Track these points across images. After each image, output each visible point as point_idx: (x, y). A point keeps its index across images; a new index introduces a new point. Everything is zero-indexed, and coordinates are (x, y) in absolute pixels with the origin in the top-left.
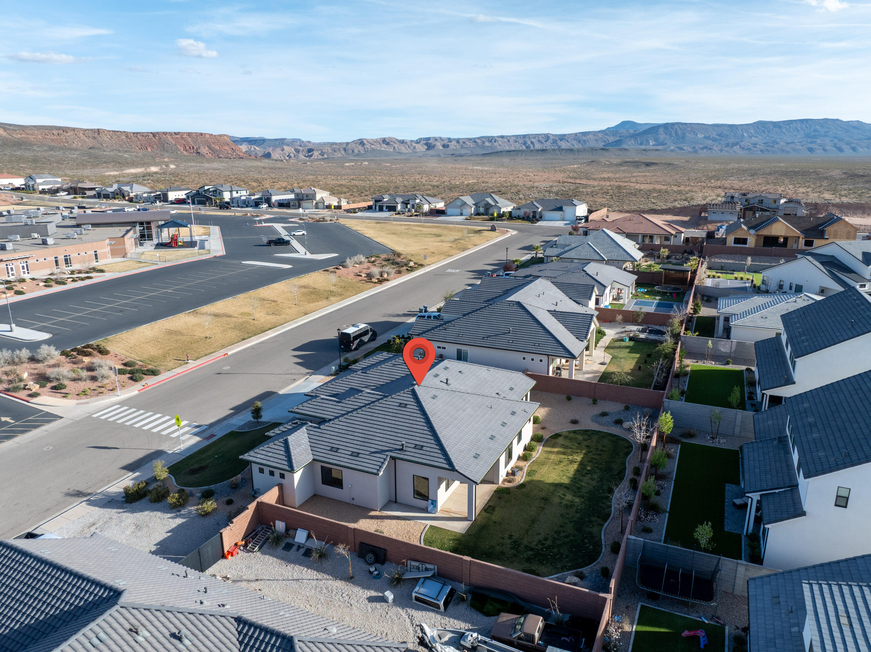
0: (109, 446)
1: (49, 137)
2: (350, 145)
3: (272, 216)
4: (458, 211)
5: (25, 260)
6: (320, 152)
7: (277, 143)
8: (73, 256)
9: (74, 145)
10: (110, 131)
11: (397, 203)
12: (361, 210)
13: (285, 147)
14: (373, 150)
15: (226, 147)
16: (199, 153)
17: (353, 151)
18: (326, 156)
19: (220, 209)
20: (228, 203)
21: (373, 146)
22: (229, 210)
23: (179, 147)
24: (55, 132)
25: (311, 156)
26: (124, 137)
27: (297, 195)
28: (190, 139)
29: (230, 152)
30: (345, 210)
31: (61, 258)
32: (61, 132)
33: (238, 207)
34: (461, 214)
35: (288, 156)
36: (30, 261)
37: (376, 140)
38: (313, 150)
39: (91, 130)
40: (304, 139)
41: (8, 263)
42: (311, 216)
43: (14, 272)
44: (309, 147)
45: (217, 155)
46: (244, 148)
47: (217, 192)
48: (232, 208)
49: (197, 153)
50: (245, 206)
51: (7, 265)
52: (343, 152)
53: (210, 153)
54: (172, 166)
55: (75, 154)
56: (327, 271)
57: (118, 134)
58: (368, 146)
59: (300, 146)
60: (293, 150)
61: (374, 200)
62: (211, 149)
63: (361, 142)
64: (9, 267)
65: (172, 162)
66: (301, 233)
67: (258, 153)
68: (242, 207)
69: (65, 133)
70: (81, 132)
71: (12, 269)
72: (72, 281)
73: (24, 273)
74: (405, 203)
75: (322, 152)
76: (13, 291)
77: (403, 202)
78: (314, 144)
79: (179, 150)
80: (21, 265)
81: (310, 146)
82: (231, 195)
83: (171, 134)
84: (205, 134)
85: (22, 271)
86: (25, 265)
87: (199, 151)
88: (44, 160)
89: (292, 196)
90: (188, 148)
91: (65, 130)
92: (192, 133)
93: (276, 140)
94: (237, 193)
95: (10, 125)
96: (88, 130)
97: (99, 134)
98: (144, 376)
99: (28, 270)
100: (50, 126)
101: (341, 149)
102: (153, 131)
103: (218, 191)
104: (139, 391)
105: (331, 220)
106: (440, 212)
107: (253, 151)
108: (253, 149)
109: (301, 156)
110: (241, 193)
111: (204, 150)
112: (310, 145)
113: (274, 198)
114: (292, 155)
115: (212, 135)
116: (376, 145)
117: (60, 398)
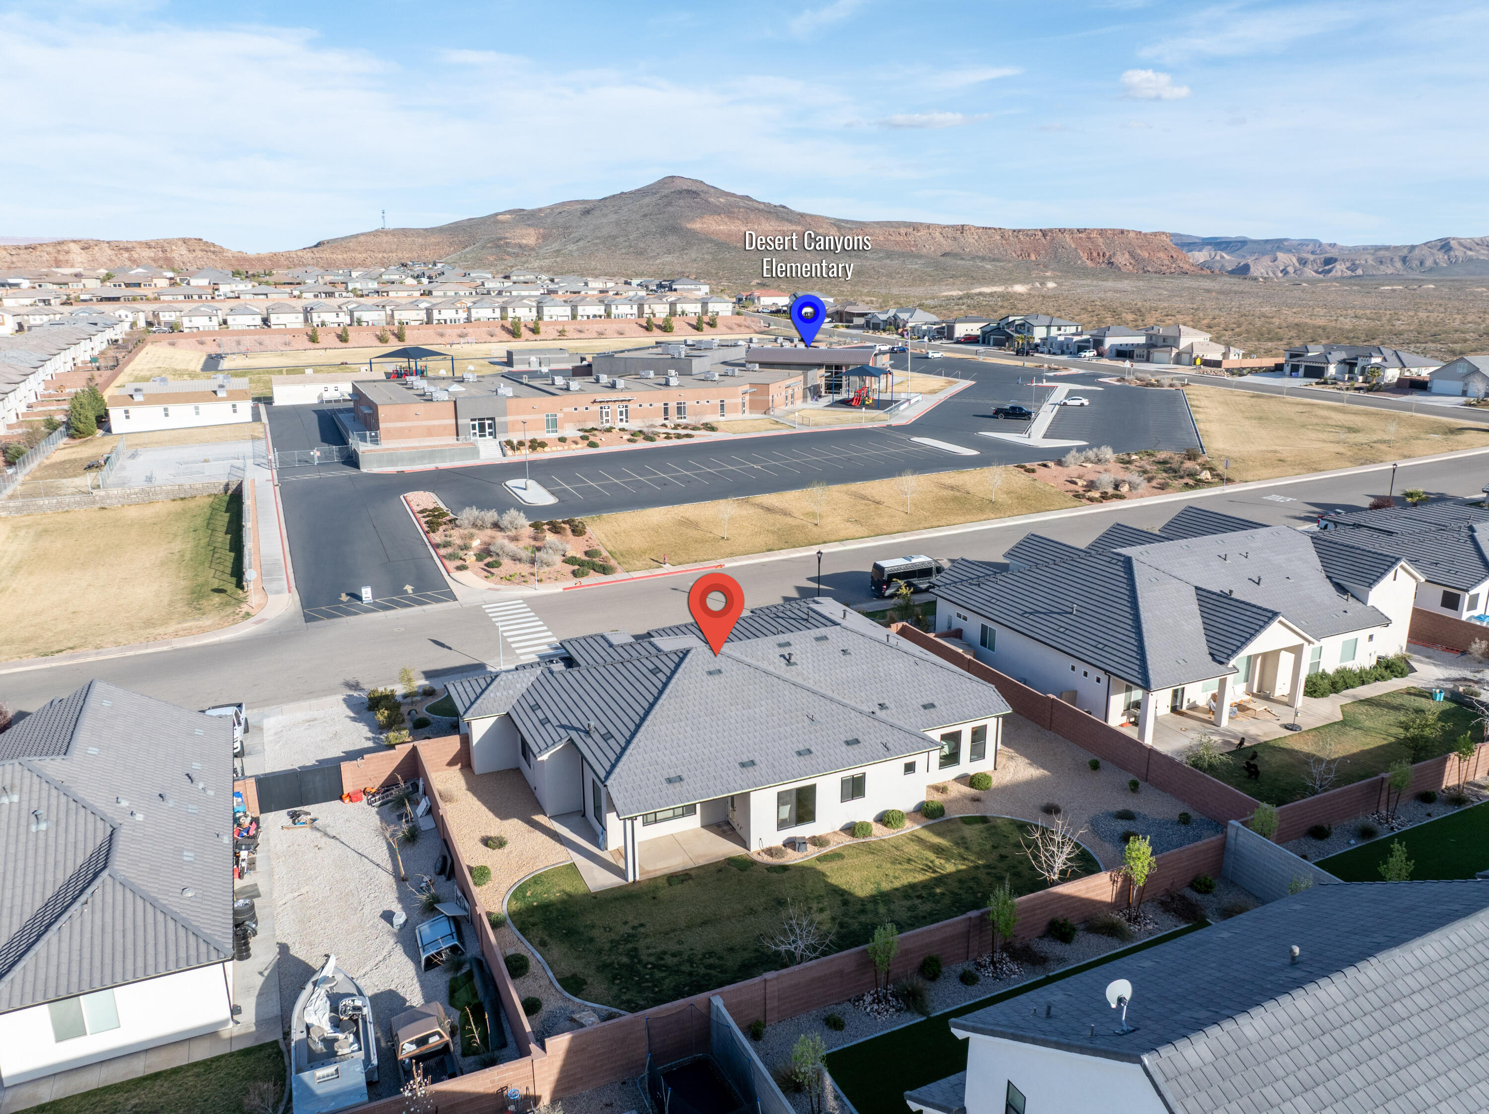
0: (447, 644)
1: (893, 238)
2: (1417, 251)
3: (1081, 371)
4: (1458, 386)
5: (624, 404)
6: (1348, 264)
7: (1269, 247)
8: (690, 404)
9: (925, 250)
10: (978, 228)
11: (1329, 363)
12: (1254, 371)
13: (1280, 255)
14: (1471, 260)
15: (1161, 255)
16: (1112, 263)
17: (1422, 263)
18: (1359, 272)
19: (1017, 354)
20: (1037, 345)
21: (1469, 253)
22: (1029, 357)
23: (1081, 254)
24: (903, 231)
25: (1330, 271)
26: (998, 238)
27: (1150, 337)
28: (1101, 240)
29: (1166, 262)
30: (1227, 370)
31: (673, 406)
32: (911, 230)
33: (1049, 352)
34: (1464, 394)
35: (1282, 272)
36: (631, 406)
37: (1481, 239)
38: (1336, 260)
39: (953, 227)
40: (1325, 240)
41: (603, 405)
42: (1140, 375)
43: (609, 418)
44: (1328, 255)
45: (1142, 269)
46: (1201, 256)
47: (1025, 328)
48: (1036, 355)
49: (1109, 263)
50: (1060, 351)
51: (601, 408)
52: (1399, 265)
53: (1131, 264)
54: (1051, 285)
55: (917, 264)
56: (1022, 467)
57: (990, 232)
58: (1459, 252)
59: (1313, 253)
60: (1294, 260)
61: (1288, 354)
62: (1134, 258)
63: (1445, 245)
64: (604, 410)
65: (1052, 278)
66: (1078, 403)
67: (1227, 264)
68: (1054, 354)
69: (915, 232)
70: (939, 230)
71: (607, 413)
72: (666, 438)
73: (621, 420)
74: (1350, 365)
75: (1354, 264)
76: (587, 442)
77: (1343, 362)
78: (1342, 248)
79: (1080, 259)
80: (619, 410)
81: (1333, 253)
82: (1048, 332)
83: (1071, 231)
84: (1128, 231)
85: (619, 417)
86: (624, 409)
87: (1113, 260)
88: (872, 272)
89: (1142, 340)
90: (1095, 254)
91: (916, 227)
92: (1106, 230)
93: (1267, 241)
94: (1059, 329)
95: (847, 222)
96: (948, 227)
97: (962, 233)
98: (592, 571)
99: (627, 417)
100: (897, 222)
101: (1396, 259)
102: (1043, 228)
103: (1027, 325)
104: (565, 589)
105: (1171, 385)
106: (1419, 386)
107: (1218, 261)
108: (1218, 258)
109: (1309, 272)
110: (1065, 331)
111: (1122, 259)
112: (1333, 250)
113: (1110, 342)
114: (1291, 269)
115: (1140, 232)
116: (1477, 251)
117: (481, 578)
